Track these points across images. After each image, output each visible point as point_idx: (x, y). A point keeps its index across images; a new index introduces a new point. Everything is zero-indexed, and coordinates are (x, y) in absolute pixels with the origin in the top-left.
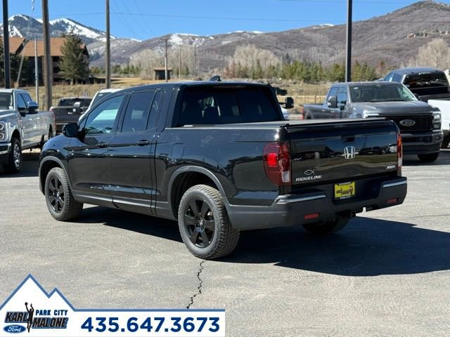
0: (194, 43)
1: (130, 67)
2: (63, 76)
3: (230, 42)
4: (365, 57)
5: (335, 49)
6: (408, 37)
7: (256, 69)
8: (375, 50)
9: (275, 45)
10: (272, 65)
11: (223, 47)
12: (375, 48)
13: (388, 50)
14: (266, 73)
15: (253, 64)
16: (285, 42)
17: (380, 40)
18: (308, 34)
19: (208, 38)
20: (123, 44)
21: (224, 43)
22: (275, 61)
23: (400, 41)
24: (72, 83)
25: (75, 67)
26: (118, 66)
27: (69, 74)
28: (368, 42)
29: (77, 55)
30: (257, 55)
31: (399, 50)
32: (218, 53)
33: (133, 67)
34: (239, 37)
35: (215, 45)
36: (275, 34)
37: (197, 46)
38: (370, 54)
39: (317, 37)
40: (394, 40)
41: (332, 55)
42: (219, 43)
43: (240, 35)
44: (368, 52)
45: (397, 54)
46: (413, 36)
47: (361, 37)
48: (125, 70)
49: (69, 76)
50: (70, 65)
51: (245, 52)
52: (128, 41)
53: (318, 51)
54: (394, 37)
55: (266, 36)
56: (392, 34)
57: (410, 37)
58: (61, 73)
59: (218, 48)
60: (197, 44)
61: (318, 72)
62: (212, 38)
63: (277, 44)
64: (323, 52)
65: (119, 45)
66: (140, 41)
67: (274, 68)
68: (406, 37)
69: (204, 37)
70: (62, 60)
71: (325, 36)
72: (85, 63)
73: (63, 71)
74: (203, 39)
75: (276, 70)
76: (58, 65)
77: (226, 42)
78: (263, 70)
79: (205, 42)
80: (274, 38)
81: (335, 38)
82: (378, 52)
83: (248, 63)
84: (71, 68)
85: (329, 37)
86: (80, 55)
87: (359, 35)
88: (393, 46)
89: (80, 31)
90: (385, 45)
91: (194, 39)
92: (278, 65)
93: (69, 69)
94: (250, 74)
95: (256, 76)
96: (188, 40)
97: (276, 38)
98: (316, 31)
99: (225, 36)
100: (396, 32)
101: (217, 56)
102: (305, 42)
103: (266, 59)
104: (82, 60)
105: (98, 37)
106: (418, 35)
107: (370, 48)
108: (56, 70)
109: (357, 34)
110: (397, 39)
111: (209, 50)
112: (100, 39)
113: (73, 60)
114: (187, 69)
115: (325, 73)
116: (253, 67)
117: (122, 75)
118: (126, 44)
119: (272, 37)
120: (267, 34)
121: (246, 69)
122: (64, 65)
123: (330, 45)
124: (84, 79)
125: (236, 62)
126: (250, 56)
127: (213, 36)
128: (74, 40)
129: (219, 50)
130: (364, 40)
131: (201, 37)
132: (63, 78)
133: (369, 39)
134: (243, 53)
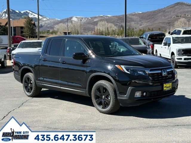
0: (82, 21)
1: (54, 31)
2: (25, 35)
3: (97, 20)
4: (155, 26)
5: (142, 23)
6: (173, 18)
7: (107, 31)
8: (159, 23)
9: (116, 21)
10: (113, 30)
11: (94, 22)
12: (159, 22)
13: (164, 23)
14: (111, 33)
15: (106, 29)
16: (121, 20)
17: (161, 19)
18: (130, 16)
19: (88, 18)
20: (52, 21)
21: (95, 20)
22: (114, 28)
23: (169, 19)
24: (28, 38)
25: (30, 31)
26: (49, 30)
27: (27, 34)
28: (156, 20)
29: (31, 26)
30: (107, 25)
31: (169, 23)
32: (92, 25)
33: (55, 31)
34: (101, 18)
35: (91, 21)
36: (116, 17)
37: (84, 22)
38: (157, 25)
39: (134, 17)
40: (167, 19)
41: (141, 25)
42: (93, 20)
43: (102, 17)
44: (156, 24)
45: (168, 25)
46: (175, 17)
47: (153, 18)
48: (52, 32)
49: (28, 35)
50: (28, 30)
51: (102, 24)
52: (54, 20)
53: (135, 23)
54: (167, 17)
55: (113, 17)
56: (166, 16)
57: (174, 17)
58: (24, 33)
59: (93, 22)
60: (84, 21)
61: (133, 33)
62: (90, 18)
63: (117, 20)
64: (137, 24)
65: (51, 22)
66: (60, 20)
67: (114, 31)
68: (172, 17)
69: (87, 18)
70: (24, 28)
71: (138, 17)
72: (34, 29)
73: (25, 33)
74: (86, 19)
75: (115, 32)
76: (23, 30)
77: (96, 20)
78: (110, 32)
79: (87, 20)
80: (116, 18)
81: (142, 18)
82: (160, 24)
83: (103, 29)
84: (28, 31)
85: (140, 18)
86: (32, 26)
87: (152, 17)
88: (166, 21)
89: (34, 16)
90: (163, 21)
91: (82, 19)
92: (116, 30)
93: (27, 32)
94: (104, 33)
95: (106, 34)
96: (80, 19)
97: (117, 18)
98: (134, 15)
99: (96, 17)
100: (168, 15)
101: (92, 26)
102: (129, 20)
103: (111, 27)
104: (33, 28)
105: (42, 18)
106: (177, 16)
107: (157, 22)
108: (22, 32)
109: (151, 16)
110: (168, 18)
111: (89, 23)
112: (43, 19)
113: (29, 28)
114: (78, 31)
115: (135, 33)
116: (105, 31)
117: (50, 34)
118: (54, 21)
119: (115, 18)
120: (113, 16)
121: (102, 31)
122: (25, 30)
123: (140, 21)
124: (34, 36)
125: (98, 29)
126: (104, 26)
127: (91, 18)
128: (29, 20)
129: (93, 23)
130: (154, 19)
131: (85, 18)
132: (24, 35)
133: (156, 18)
134: (101, 25)
